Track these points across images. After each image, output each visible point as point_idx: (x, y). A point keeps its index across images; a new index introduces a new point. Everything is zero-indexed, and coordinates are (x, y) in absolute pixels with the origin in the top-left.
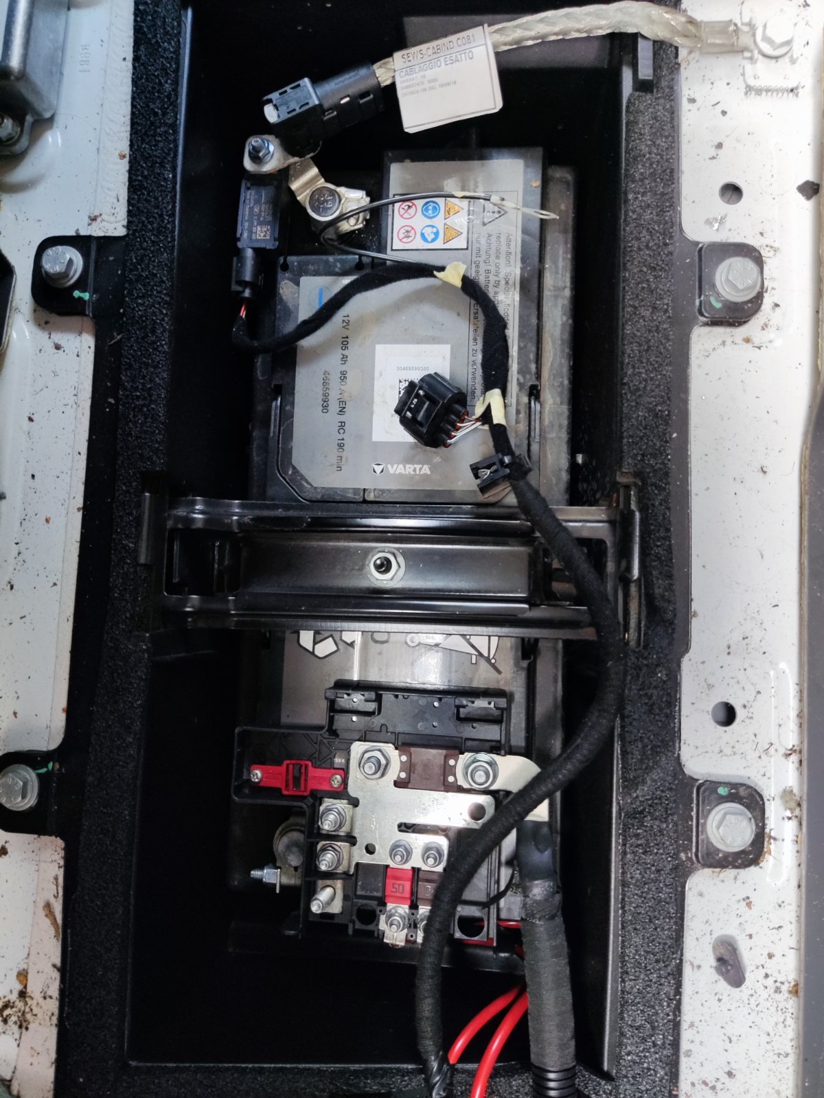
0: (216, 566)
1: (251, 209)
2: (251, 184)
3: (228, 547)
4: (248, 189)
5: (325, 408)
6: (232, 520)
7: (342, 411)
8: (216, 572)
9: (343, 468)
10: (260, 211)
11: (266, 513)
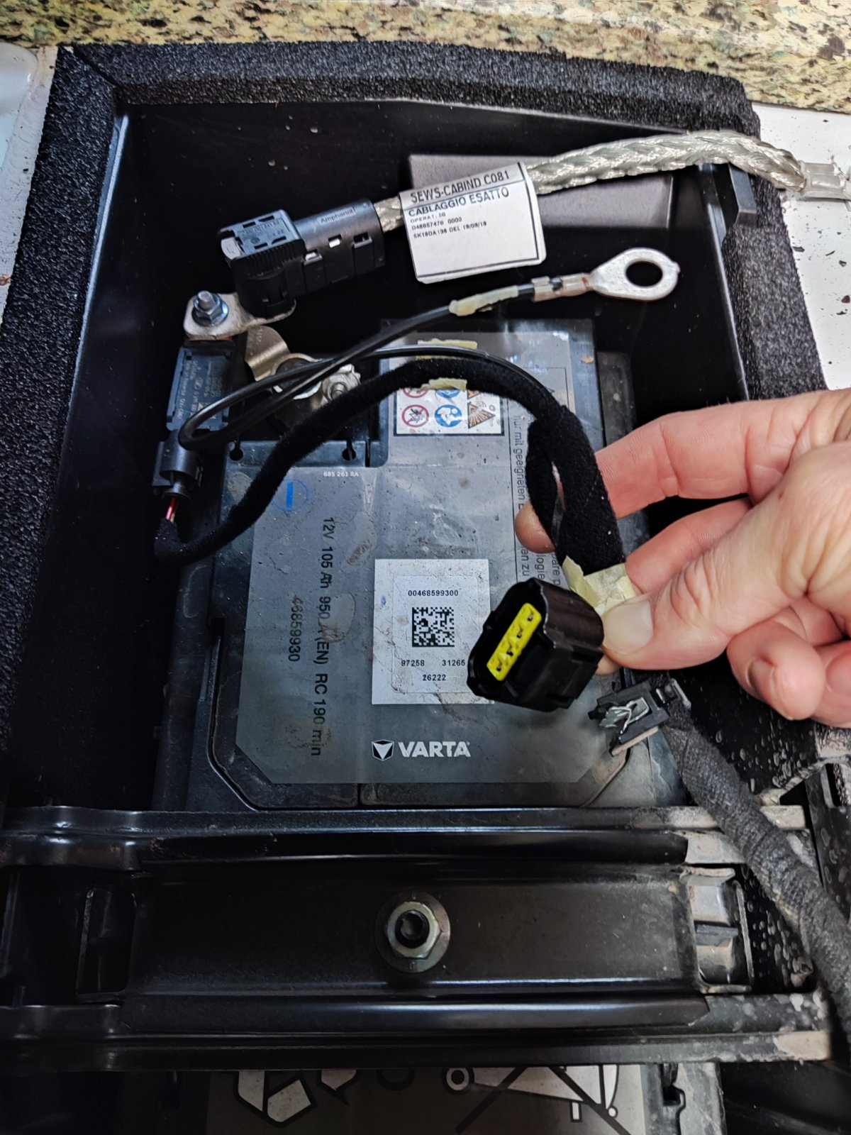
0: (84, 938)
1: (191, 383)
2: (193, 354)
3: (109, 900)
4: (189, 358)
5: (294, 652)
6: (123, 848)
7: (322, 657)
8: (83, 951)
9: (323, 750)
10: (204, 385)
11: (186, 832)
